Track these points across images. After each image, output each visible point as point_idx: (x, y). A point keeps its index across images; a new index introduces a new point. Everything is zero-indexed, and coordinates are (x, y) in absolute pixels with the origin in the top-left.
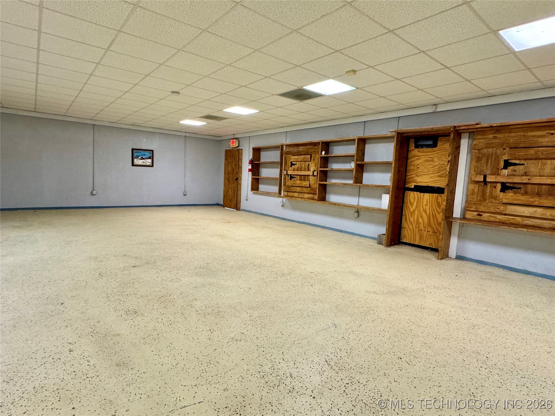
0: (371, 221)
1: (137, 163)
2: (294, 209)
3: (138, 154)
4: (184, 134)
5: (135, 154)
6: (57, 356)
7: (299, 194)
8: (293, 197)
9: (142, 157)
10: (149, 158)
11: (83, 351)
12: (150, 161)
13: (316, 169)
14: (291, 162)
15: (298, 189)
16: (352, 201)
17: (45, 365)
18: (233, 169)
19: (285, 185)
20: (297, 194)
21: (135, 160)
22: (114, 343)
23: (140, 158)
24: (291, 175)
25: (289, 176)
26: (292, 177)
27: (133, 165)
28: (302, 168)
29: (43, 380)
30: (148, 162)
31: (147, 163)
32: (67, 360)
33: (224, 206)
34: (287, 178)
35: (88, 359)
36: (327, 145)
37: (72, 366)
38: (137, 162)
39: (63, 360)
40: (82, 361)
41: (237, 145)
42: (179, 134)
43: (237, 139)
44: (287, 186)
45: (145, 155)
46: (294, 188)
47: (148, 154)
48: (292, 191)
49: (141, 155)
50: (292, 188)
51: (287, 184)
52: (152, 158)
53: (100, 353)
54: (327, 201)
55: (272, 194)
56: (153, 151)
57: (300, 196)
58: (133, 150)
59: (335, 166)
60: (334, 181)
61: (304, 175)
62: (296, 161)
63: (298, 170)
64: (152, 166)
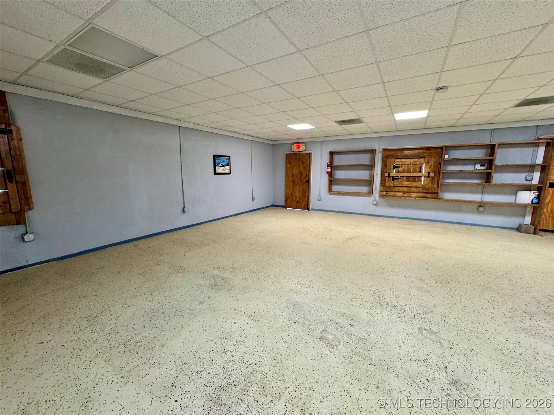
0: (498, 214)
1: (218, 171)
2: (392, 206)
3: (219, 161)
4: (250, 139)
5: (217, 161)
7: (404, 194)
8: (395, 196)
9: (222, 164)
10: (227, 165)
12: (227, 167)
13: (431, 170)
14: (394, 166)
15: (405, 189)
16: (477, 197)
18: (301, 172)
19: (385, 186)
20: (402, 193)
21: (217, 168)
23: (220, 165)
24: (393, 177)
25: (391, 178)
26: (394, 179)
27: (215, 173)
28: (416, 171)
30: (227, 170)
31: (226, 170)
33: (285, 207)
34: (387, 180)
38: (219, 170)
41: (304, 149)
42: (247, 138)
44: (387, 187)
45: (224, 162)
46: (398, 188)
47: (226, 160)
48: (395, 191)
49: (221, 162)
50: (394, 188)
51: (387, 184)
52: (228, 164)
54: (439, 199)
55: (361, 194)
56: (229, 157)
57: (404, 195)
58: (214, 156)
61: (412, 177)
62: (402, 164)
63: (404, 171)
64: (230, 174)
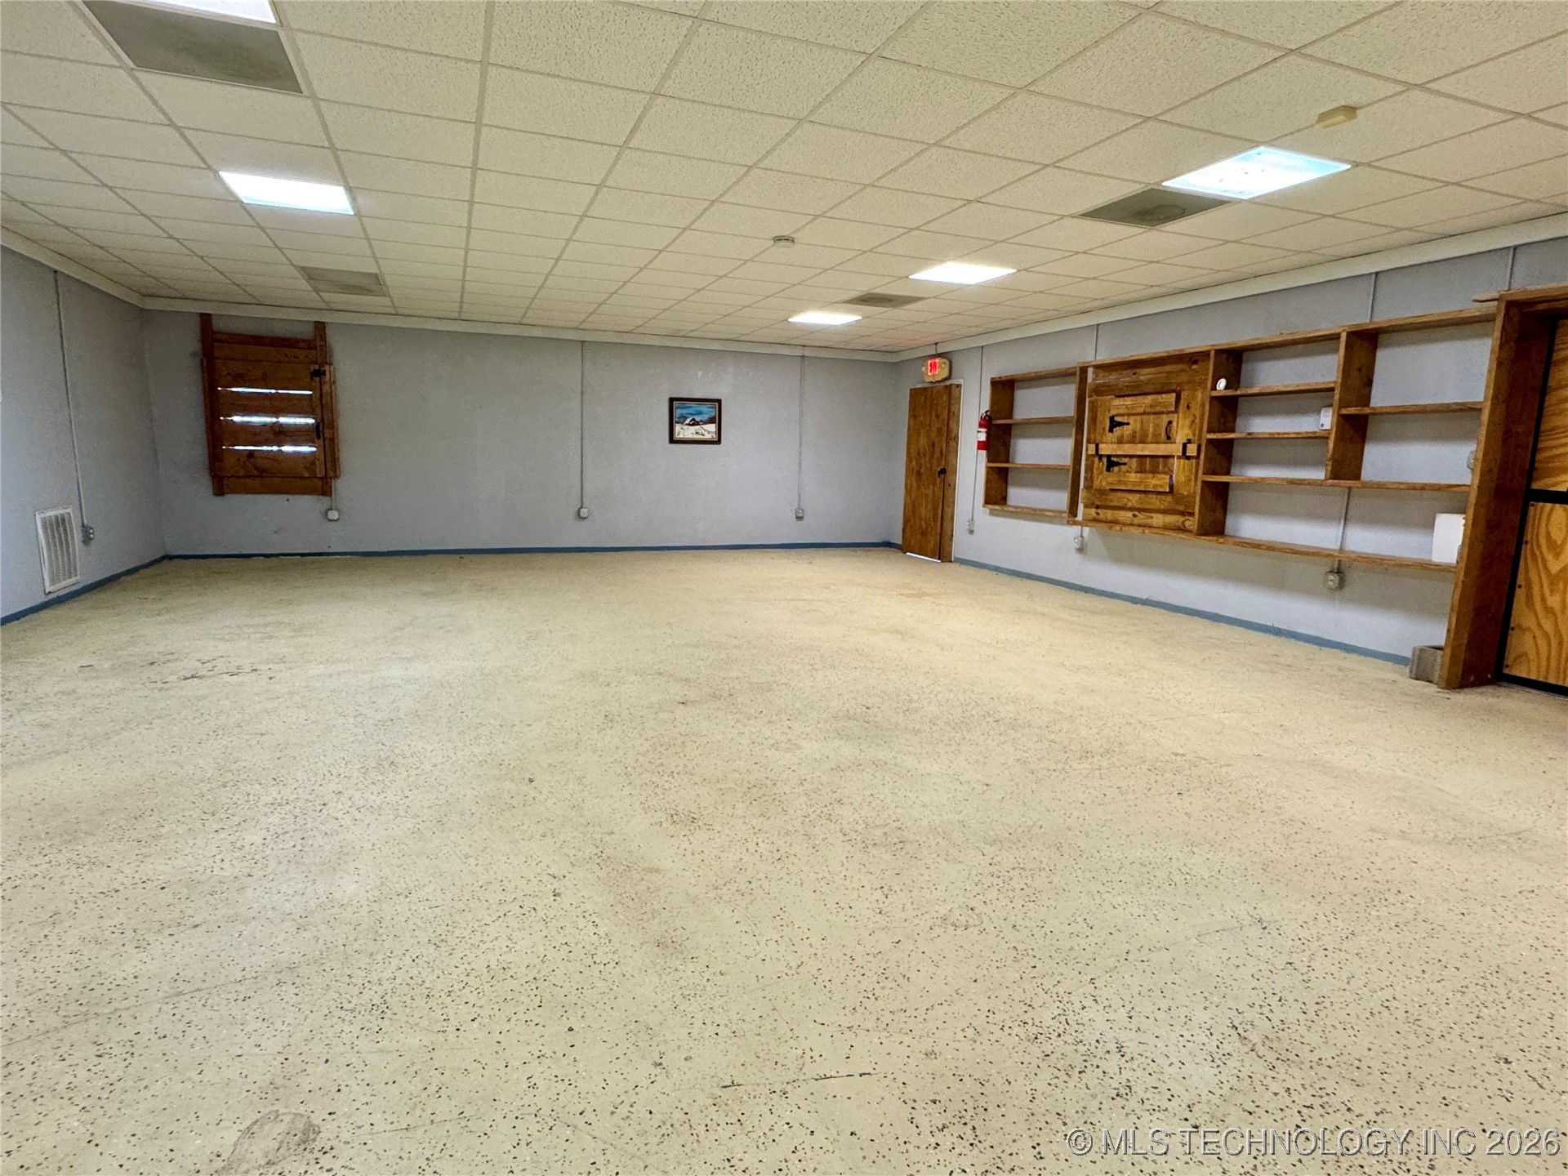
0: (1385, 603)
1: (681, 436)
2: (1118, 558)
3: (684, 412)
4: (798, 352)
5: (678, 413)
6: (528, 903)
7: (1134, 516)
8: (1115, 522)
9: (693, 419)
10: (711, 421)
11: (582, 899)
12: (712, 427)
13: (1194, 434)
14: (1112, 419)
15: (1133, 500)
16: (1322, 535)
17: (507, 919)
18: (933, 444)
19: (1092, 487)
20: (1130, 514)
21: (678, 427)
22: (649, 888)
23: (688, 421)
24: (1109, 457)
25: (1105, 460)
26: (1112, 463)
27: (672, 440)
28: (1147, 436)
29: (505, 953)
30: (709, 432)
31: (706, 433)
32: (551, 913)
33: (903, 548)
34: (1096, 465)
35: (594, 918)
36: (1233, 360)
37: (560, 930)
38: (684, 431)
39: (541, 914)
40: (581, 923)
41: (945, 374)
42: (785, 351)
43: (943, 357)
44: (1096, 490)
45: (700, 413)
46: (1119, 494)
47: (708, 411)
48: (1112, 504)
49: (691, 414)
50: (1112, 496)
51: (1096, 483)
52: (717, 420)
53: (619, 908)
54: (1229, 536)
55: (1047, 513)
56: (719, 401)
57: (1136, 521)
58: (672, 400)
59: (1262, 425)
60: (1255, 473)
61: (1151, 457)
62: (1129, 415)
63: (1133, 440)
64: (718, 442)
